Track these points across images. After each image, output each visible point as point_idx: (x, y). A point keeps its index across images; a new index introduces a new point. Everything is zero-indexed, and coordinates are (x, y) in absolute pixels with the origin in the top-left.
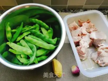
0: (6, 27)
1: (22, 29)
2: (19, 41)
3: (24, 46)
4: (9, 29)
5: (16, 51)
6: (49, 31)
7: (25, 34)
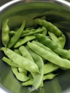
0: (3, 27)
1: (23, 32)
2: (18, 48)
3: (25, 57)
4: (6, 28)
5: (12, 61)
6: (61, 38)
7: (28, 39)
